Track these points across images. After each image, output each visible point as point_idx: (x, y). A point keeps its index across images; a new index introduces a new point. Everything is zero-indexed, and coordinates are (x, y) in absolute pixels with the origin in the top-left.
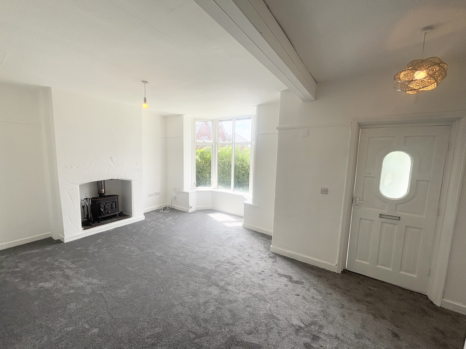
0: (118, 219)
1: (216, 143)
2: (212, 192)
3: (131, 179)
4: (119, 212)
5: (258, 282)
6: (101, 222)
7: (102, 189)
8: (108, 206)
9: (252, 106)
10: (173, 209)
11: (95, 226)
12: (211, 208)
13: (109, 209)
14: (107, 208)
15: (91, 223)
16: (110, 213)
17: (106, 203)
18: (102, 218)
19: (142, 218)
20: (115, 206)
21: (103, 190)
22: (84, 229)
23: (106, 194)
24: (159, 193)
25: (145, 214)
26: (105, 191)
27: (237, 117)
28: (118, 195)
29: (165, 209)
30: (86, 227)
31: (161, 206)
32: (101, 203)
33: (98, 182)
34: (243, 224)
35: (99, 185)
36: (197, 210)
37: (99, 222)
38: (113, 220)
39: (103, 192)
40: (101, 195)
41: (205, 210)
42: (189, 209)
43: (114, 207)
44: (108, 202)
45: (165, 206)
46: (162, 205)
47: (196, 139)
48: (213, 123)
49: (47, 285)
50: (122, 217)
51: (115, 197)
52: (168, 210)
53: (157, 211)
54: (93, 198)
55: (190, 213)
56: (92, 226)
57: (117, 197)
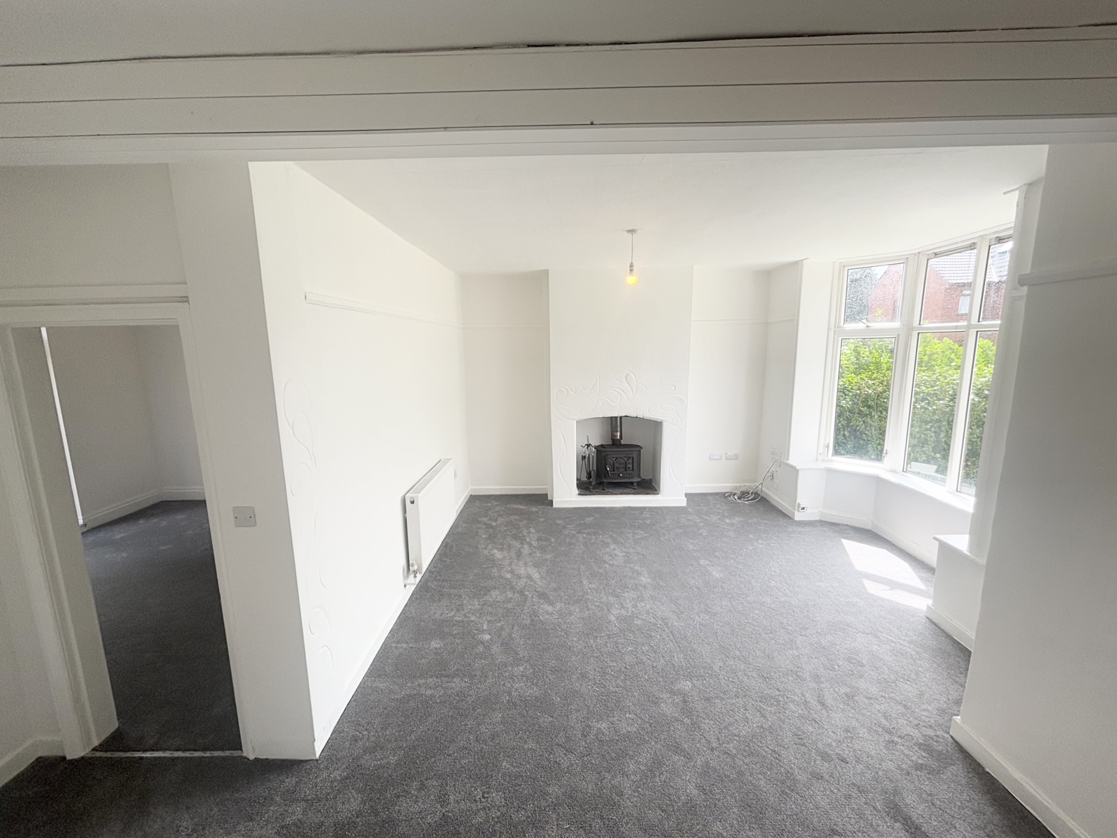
0: (633, 491)
1: (910, 329)
2: (878, 481)
3: (662, 419)
4: (639, 480)
5: (791, 768)
6: (607, 490)
7: (617, 431)
8: (620, 464)
9: (1005, 193)
10: (766, 499)
11: (595, 494)
12: (869, 528)
13: (622, 469)
14: (617, 467)
15: (591, 487)
16: (623, 478)
17: (617, 458)
18: (609, 483)
19: (682, 502)
20: (631, 466)
21: (619, 434)
22: (579, 494)
23: (623, 442)
24: (736, 457)
25: (689, 496)
26: (621, 436)
27: (996, 232)
28: (639, 446)
29: (743, 495)
30: (583, 492)
31: (736, 488)
32: (609, 456)
33: (611, 418)
34: (929, 607)
35: (614, 423)
36: (822, 519)
37: (603, 490)
38: (625, 491)
39: (619, 438)
40: (615, 443)
41: (847, 525)
42: (796, 512)
43: (629, 468)
44: (620, 456)
45: (744, 489)
46: (738, 485)
47: (845, 321)
48: (907, 267)
49: (498, 555)
50: (642, 490)
51: (633, 449)
52: (751, 500)
53: (724, 496)
54: (602, 446)
55: (795, 521)
56: (591, 493)
57: (637, 449)
